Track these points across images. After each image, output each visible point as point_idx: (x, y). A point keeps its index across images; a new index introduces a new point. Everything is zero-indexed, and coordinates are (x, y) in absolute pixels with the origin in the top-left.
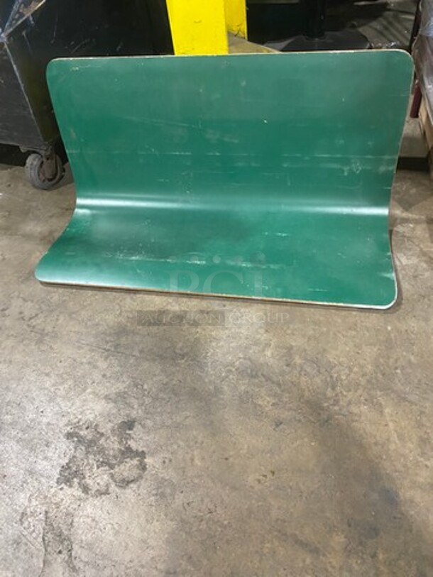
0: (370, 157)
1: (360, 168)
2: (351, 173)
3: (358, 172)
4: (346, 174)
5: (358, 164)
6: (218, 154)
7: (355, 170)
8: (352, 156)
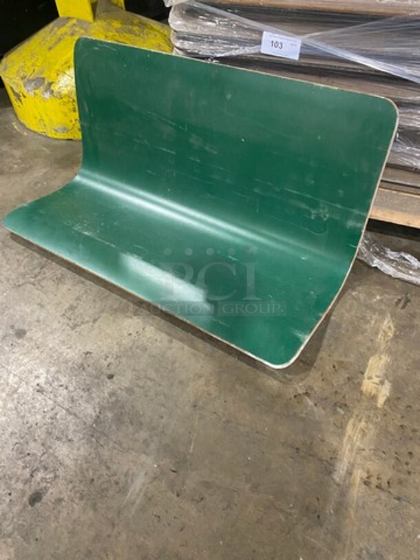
0: (339, 206)
1: (327, 215)
2: (318, 218)
3: (325, 219)
4: (313, 217)
5: (326, 211)
6: (198, 161)
7: (322, 216)
8: (321, 201)
